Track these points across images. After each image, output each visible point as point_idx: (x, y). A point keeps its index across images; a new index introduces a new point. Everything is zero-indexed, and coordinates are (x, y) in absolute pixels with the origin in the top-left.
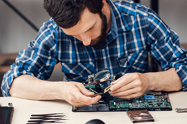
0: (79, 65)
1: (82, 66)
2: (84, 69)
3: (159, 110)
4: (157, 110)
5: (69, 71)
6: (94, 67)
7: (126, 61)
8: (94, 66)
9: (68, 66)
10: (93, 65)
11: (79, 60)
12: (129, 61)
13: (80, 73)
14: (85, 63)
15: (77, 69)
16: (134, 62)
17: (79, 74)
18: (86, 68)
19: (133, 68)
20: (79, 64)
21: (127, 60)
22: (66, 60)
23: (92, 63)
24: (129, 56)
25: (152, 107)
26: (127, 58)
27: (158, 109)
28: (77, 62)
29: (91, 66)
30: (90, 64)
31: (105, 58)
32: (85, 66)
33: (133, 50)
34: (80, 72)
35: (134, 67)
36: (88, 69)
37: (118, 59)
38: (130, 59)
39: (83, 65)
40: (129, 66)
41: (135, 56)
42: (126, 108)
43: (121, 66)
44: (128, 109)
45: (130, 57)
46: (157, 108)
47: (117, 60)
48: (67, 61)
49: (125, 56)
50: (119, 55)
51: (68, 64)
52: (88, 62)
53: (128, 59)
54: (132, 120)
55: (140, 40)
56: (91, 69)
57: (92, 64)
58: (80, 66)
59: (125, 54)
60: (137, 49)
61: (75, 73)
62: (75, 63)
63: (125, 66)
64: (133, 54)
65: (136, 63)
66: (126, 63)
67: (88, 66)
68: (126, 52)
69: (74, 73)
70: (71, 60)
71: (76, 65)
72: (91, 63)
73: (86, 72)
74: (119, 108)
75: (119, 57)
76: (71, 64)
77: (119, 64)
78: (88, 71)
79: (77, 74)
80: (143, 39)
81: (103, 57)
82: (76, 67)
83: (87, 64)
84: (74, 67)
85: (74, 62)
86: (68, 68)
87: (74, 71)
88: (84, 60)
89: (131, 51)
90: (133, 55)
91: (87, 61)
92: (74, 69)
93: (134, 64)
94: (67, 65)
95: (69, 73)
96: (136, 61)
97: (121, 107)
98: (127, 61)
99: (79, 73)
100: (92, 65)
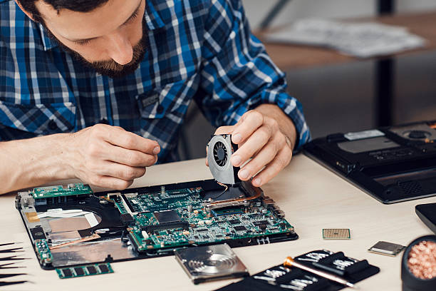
0: (37, 108)
1: (46, 111)
2: (51, 118)
3: (267, 243)
4: (262, 243)
5: (12, 123)
6: (75, 115)
7: (154, 104)
8: (74, 113)
9: (11, 111)
10: (74, 110)
11: (37, 96)
12: (162, 103)
13: (39, 129)
14: (52, 105)
15: (32, 118)
16: (174, 103)
17: (36, 131)
18: (56, 115)
19: (170, 120)
20: (39, 106)
21: (158, 99)
22: (7, 95)
23: (70, 104)
24: (163, 88)
25: (246, 235)
26: (159, 94)
27: (263, 240)
28: (33, 101)
29: (69, 112)
30: (65, 107)
31: (101, 94)
32: (53, 111)
33: (174, 74)
34: (39, 126)
35: (171, 116)
36: (60, 118)
37: (137, 97)
38: (166, 98)
39: (47, 109)
40: (161, 116)
41: (178, 89)
42: (181, 245)
43: (144, 115)
44: (186, 246)
45: (164, 93)
46: (261, 237)
47: (136, 101)
48: (8, 98)
49: (155, 89)
50: (140, 86)
51: (10, 104)
52: (61, 100)
53: (160, 97)
54: (190, 278)
55: (189, 49)
56: (68, 119)
57: (71, 106)
58: (39, 111)
59: (154, 85)
60: (183, 71)
61: (27, 128)
62: (29, 103)
63: (152, 116)
64: (173, 84)
65: (178, 106)
66: (156, 107)
67: (60, 111)
68: (158, 79)
69: (25, 129)
70: (18, 97)
71: (30, 109)
72: (68, 104)
73: (53, 127)
74: (162, 246)
75: (139, 93)
76: (18, 106)
77: (141, 110)
78: (60, 125)
79: (31, 130)
80: (197, 45)
81: (96, 90)
82: (31, 112)
83: (59, 107)
84: (25, 112)
85: (26, 101)
86: (10, 116)
87: (24, 124)
88: (49, 96)
89: (168, 76)
90: (173, 87)
91: (57, 99)
92: (25, 117)
93: (173, 110)
94: (7, 106)
95: (12, 126)
96: (180, 101)
97: (168, 244)
98: (157, 104)
99: (36, 129)
100: (70, 109)
